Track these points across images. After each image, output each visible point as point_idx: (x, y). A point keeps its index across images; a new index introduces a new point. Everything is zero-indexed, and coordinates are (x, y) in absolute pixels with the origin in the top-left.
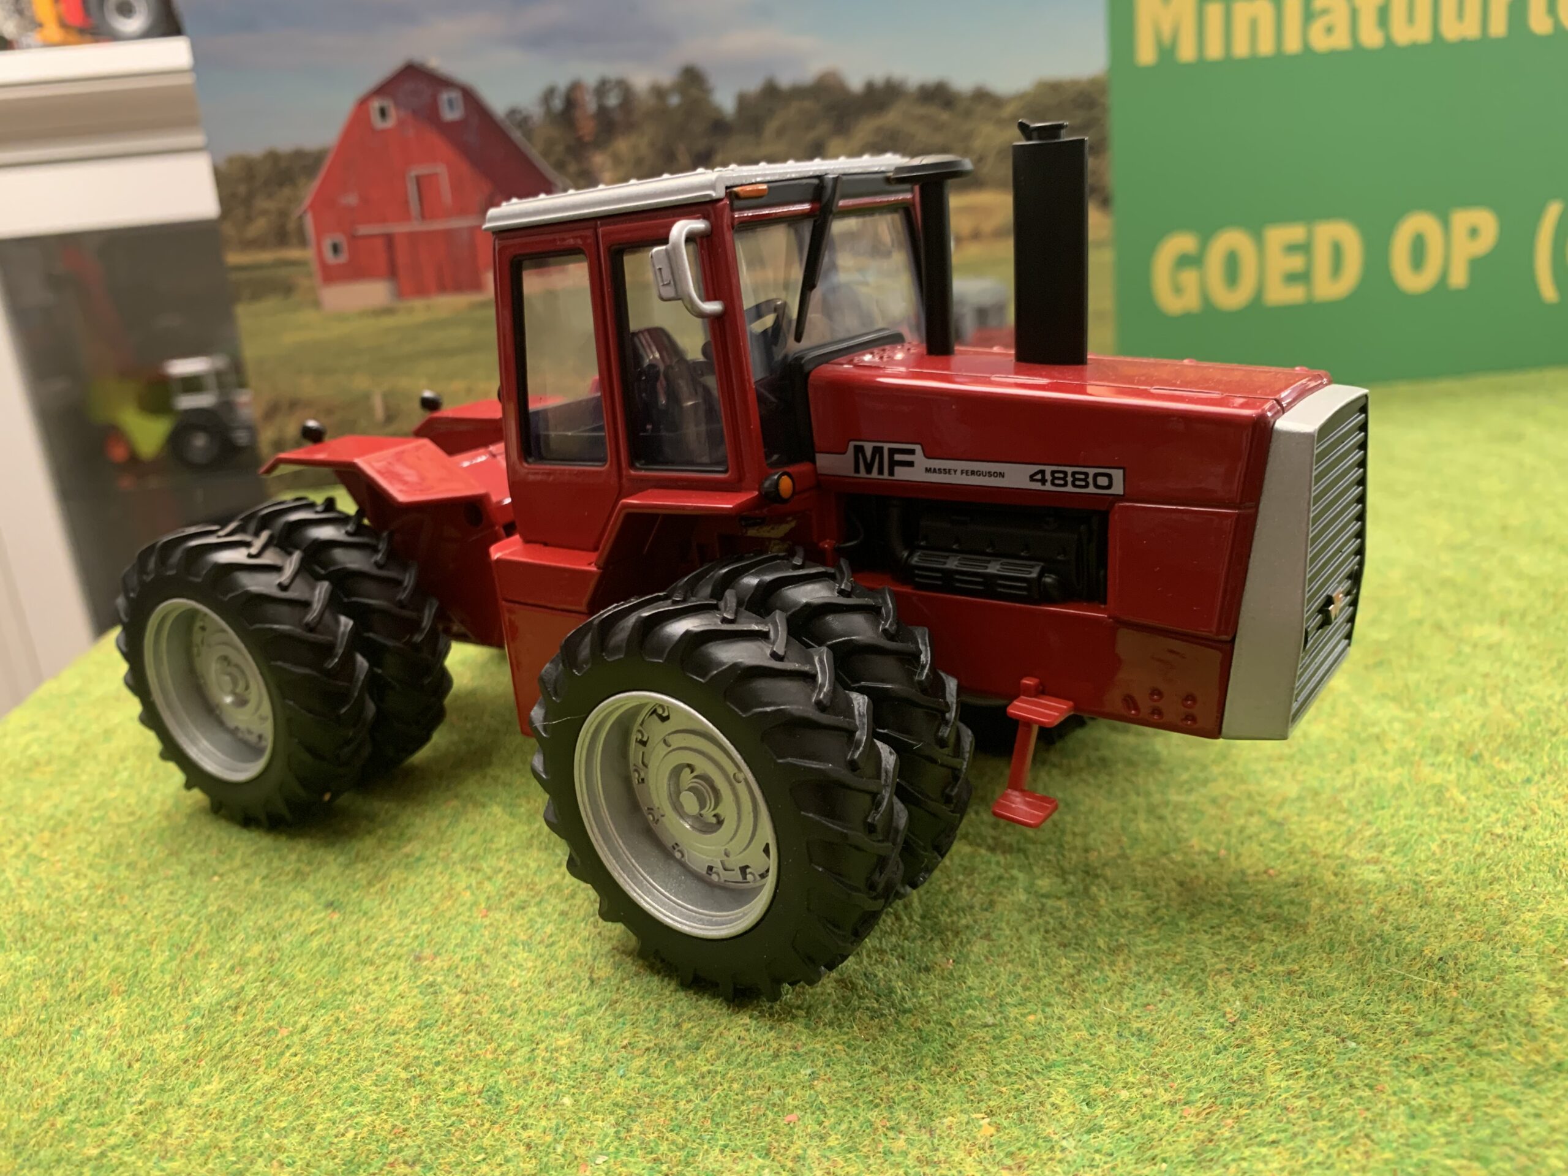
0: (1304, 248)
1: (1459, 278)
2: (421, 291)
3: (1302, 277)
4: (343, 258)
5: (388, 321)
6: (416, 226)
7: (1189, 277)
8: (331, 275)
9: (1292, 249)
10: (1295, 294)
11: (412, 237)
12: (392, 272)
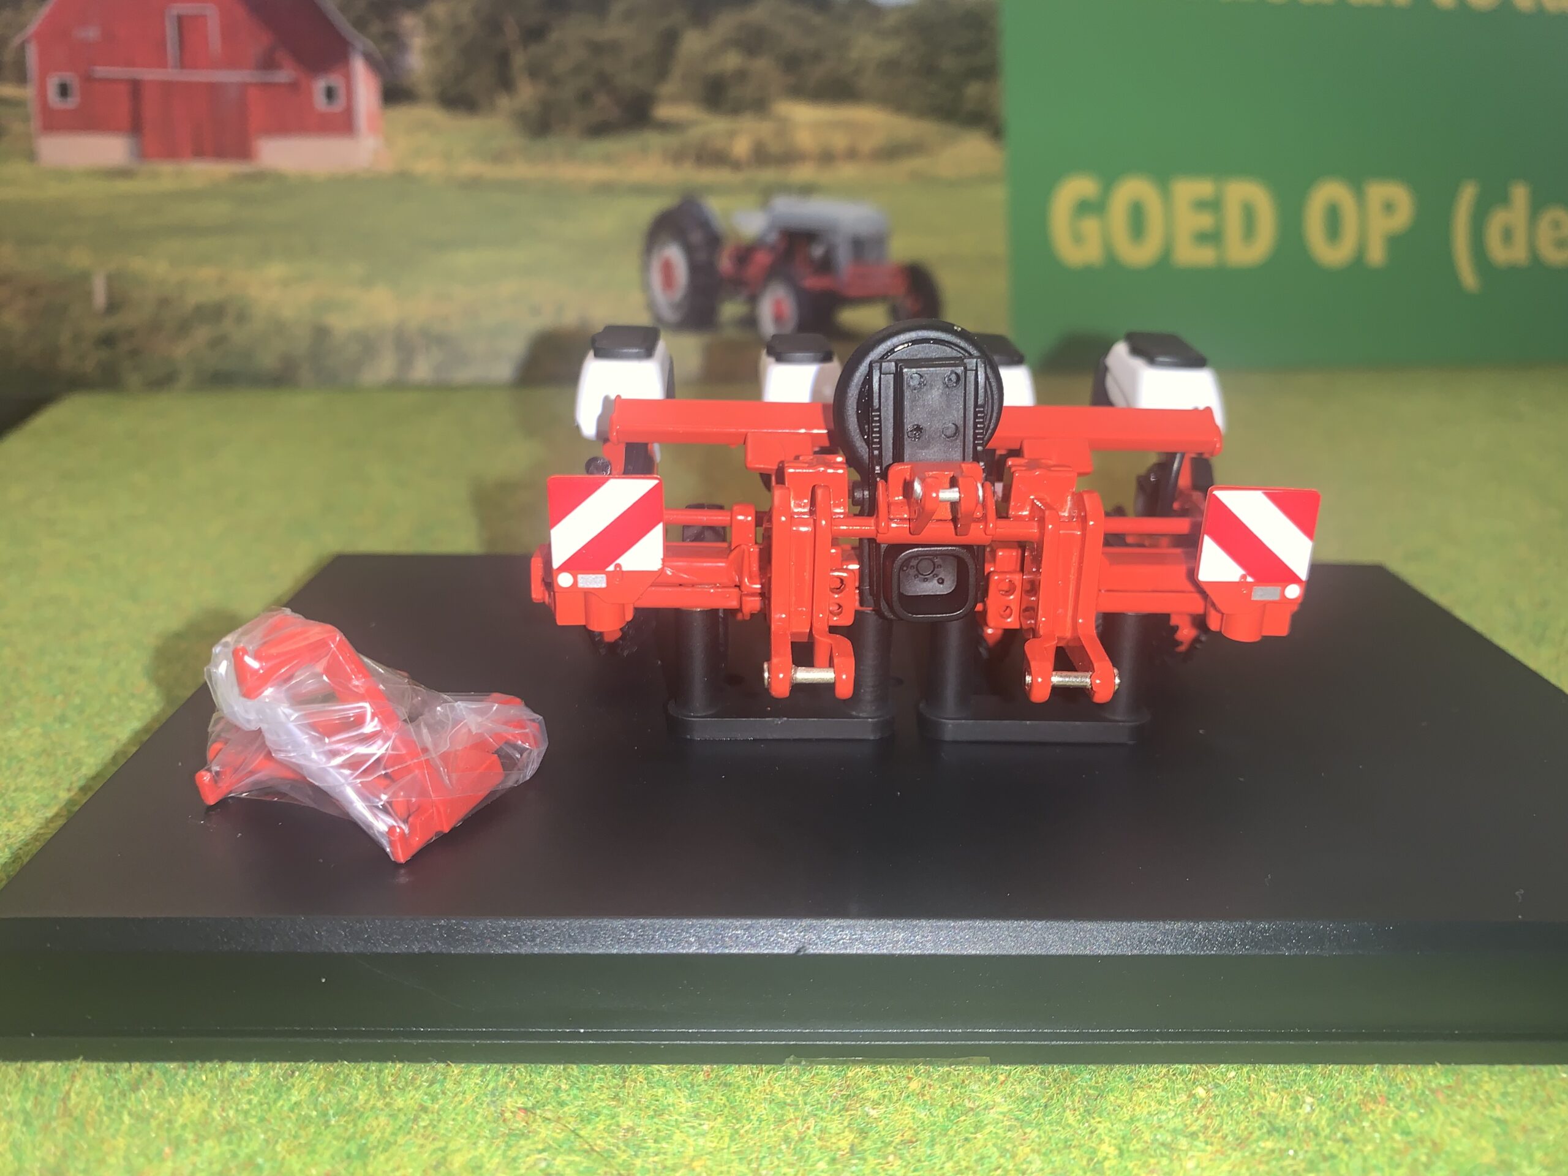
0: (1213, 205)
1: (1376, 254)
2: (171, 152)
3: (1212, 237)
4: (72, 102)
5: (123, 186)
6: (172, 74)
7: (1090, 226)
8: (54, 123)
9: (1202, 205)
10: (1205, 256)
11: (167, 87)
12: (135, 127)
